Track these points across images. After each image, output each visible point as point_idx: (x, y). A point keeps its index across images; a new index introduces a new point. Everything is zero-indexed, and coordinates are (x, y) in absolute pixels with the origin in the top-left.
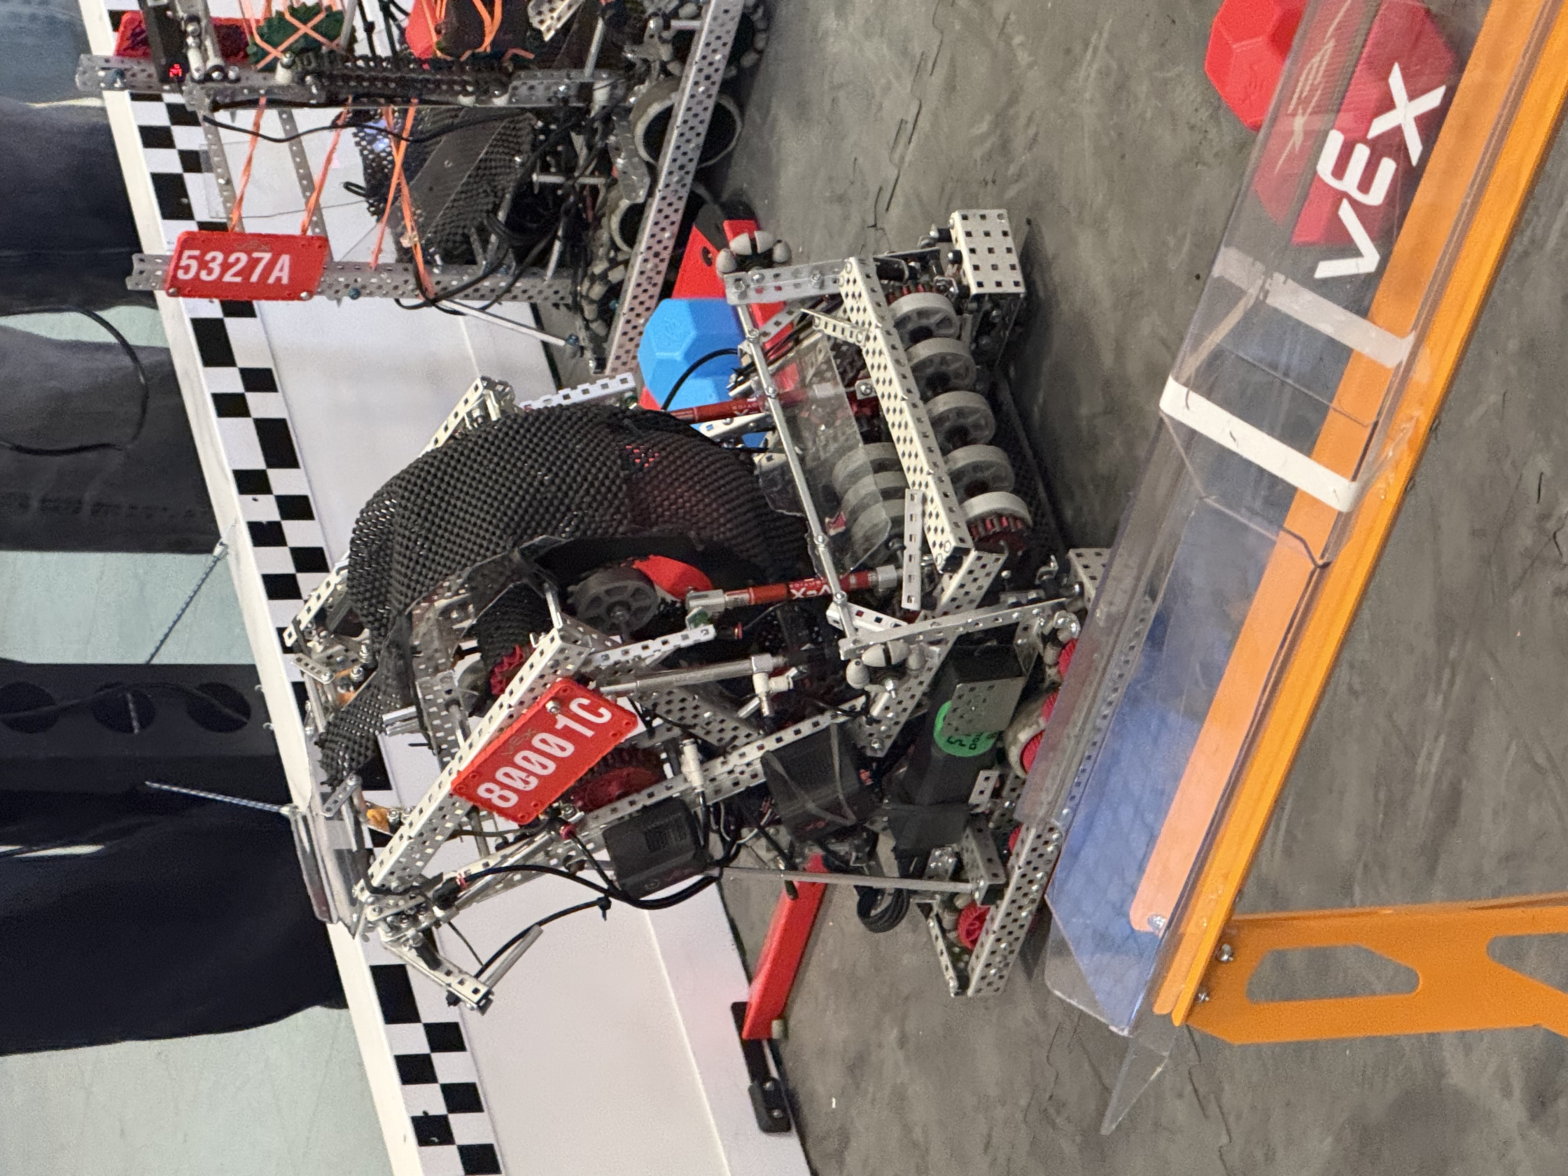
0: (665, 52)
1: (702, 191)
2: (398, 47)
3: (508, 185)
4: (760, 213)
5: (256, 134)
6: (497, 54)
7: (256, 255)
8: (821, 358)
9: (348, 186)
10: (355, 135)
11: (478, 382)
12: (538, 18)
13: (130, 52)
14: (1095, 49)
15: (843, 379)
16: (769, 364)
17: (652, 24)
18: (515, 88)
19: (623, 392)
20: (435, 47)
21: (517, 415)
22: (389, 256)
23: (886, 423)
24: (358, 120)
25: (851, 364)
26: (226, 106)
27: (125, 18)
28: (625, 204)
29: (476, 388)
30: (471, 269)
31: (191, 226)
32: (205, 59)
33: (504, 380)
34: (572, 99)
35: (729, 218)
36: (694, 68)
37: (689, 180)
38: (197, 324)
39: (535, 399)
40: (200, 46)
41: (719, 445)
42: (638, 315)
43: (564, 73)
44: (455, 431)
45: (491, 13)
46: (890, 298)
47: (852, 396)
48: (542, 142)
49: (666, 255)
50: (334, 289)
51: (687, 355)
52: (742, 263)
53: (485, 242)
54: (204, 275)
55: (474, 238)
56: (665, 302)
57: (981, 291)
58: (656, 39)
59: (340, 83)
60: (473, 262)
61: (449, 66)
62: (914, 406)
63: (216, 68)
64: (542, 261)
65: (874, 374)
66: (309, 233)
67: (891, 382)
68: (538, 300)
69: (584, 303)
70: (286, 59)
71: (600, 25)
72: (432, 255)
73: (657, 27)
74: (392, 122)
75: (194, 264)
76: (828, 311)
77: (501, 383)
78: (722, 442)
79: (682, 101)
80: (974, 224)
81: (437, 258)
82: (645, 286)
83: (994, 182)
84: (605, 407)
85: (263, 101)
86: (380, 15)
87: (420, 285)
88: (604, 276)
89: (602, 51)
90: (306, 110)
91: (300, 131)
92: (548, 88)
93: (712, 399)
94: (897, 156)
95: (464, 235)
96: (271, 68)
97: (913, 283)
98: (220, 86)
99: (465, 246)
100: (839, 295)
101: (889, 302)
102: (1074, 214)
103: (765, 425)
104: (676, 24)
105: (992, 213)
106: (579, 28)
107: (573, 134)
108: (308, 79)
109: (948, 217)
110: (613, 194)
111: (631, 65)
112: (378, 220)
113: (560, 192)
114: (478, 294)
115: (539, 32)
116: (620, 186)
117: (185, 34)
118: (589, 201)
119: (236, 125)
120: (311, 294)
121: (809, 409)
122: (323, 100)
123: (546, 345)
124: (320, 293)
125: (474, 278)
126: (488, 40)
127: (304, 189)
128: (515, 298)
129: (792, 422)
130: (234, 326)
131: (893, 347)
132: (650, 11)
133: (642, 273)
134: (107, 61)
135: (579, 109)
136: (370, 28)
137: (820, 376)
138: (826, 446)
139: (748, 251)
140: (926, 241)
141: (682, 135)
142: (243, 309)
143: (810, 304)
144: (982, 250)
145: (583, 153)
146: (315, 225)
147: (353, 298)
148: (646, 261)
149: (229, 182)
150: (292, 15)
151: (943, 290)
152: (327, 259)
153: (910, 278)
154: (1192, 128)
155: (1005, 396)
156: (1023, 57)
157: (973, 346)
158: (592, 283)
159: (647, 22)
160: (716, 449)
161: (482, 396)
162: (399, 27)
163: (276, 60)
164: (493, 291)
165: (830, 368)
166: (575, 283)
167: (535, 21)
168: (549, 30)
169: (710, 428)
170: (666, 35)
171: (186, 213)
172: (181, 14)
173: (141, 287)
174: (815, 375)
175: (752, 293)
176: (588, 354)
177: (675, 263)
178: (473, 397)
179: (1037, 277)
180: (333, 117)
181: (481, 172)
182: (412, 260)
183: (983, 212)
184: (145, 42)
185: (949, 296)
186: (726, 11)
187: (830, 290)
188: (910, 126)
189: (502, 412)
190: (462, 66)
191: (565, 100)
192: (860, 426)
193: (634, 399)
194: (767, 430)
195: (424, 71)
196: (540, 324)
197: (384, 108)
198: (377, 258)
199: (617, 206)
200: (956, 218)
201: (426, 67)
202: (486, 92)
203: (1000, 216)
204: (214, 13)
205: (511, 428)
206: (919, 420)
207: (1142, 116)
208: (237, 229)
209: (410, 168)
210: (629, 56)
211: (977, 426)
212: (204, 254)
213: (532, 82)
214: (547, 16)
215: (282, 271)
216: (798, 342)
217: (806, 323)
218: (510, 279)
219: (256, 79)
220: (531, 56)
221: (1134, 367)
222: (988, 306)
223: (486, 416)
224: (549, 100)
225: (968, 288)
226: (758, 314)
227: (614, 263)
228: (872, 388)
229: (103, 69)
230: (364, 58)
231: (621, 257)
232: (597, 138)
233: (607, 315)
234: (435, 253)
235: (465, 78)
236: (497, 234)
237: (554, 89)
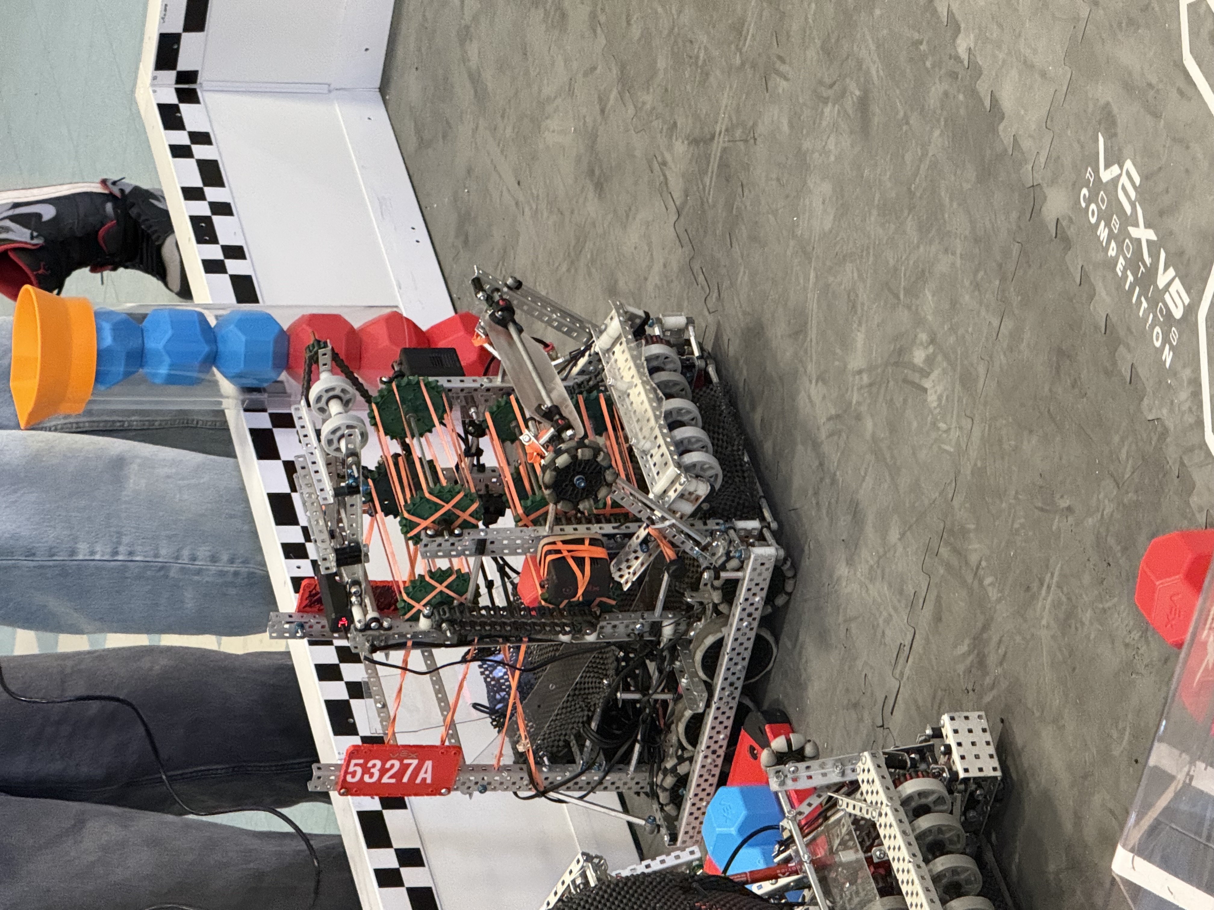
0: (716, 597)
1: (748, 702)
2: (512, 599)
3: (598, 701)
4: (793, 718)
5: (405, 669)
6: (587, 602)
7: (406, 761)
8: (844, 830)
9: (475, 706)
10: (480, 667)
11: (579, 856)
12: (619, 573)
13: (308, 609)
14: (1049, 587)
15: (862, 847)
16: (804, 837)
17: (706, 575)
18: (602, 628)
19: (692, 862)
20: (540, 598)
21: (610, 881)
22: (508, 759)
23: (897, 881)
24: (482, 656)
25: (868, 834)
26: (381, 649)
27: (304, 583)
28: (688, 713)
29: (578, 861)
30: (571, 767)
31: (356, 740)
32: (365, 613)
33: (599, 854)
34: (645, 635)
35: (769, 723)
36: (739, 609)
37: (737, 694)
38: (362, 815)
39: (624, 868)
40: (361, 604)
41: (767, 900)
42: (701, 800)
43: (639, 614)
44: (563, 895)
45: (583, 572)
46: (897, 783)
47: (869, 860)
48: (624, 667)
49: (721, 752)
50: (467, 785)
51: (740, 830)
52: (781, 758)
53: (582, 746)
54: (367, 779)
55: (573, 743)
56: (721, 789)
57: (967, 775)
58: (709, 586)
59: (468, 628)
60: (573, 761)
61: (551, 612)
62: (919, 867)
63: (374, 619)
64: (626, 759)
65: (886, 843)
66: (447, 743)
67: (899, 848)
68: (624, 790)
69: (659, 791)
70: (426, 611)
71: (666, 577)
72: (541, 758)
73: (710, 577)
74: (508, 655)
75: (359, 770)
76: (849, 794)
77: (597, 857)
78: (769, 898)
79: (730, 634)
80: (960, 724)
81: (545, 759)
82: (706, 776)
83: (974, 690)
84: (678, 874)
85: (410, 643)
86: (498, 574)
87: (532, 781)
88: (674, 769)
89: (667, 596)
90: (443, 649)
91: (439, 665)
92: (627, 626)
93: (761, 865)
94: (897, 672)
95: (565, 741)
96: (415, 618)
97: (915, 772)
98: (376, 633)
99: (566, 750)
100: (857, 781)
101: (896, 787)
102: (1037, 714)
103: (803, 885)
104: (724, 575)
105: (973, 715)
106: (649, 581)
107: (648, 662)
108: (444, 625)
109: (939, 720)
110: (680, 706)
111: (690, 607)
112: (499, 732)
113: (638, 705)
114: (577, 787)
115: (619, 584)
116: (684, 700)
117: (350, 595)
118: (661, 712)
119: (389, 662)
120: (449, 791)
121: (837, 871)
122: (455, 641)
123: (630, 824)
124: (457, 789)
125: (573, 774)
126: (580, 592)
127: (442, 709)
128: (605, 789)
129: (823, 881)
130: (391, 817)
131: (901, 821)
132: (703, 566)
133: (703, 766)
134: (290, 616)
135: (651, 641)
136: (490, 585)
137: (844, 844)
138: (850, 900)
139: (785, 749)
140: (923, 738)
141: (731, 659)
142: (398, 803)
143: (835, 788)
144: (966, 744)
145: (655, 676)
146: (452, 736)
147: (481, 792)
148: (706, 757)
149: (384, 706)
150: (431, 577)
151: (937, 776)
152: (461, 763)
153: (911, 767)
154: (1127, 645)
155: (989, 857)
156: (993, 594)
157: (963, 818)
158: (665, 776)
159: (702, 574)
160: (767, 904)
161: (583, 867)
162: (512, 583)
163: (419, 611)
164: (588, 783)
165: (852, 838)
166: (652, 775)
167: (616, 576)
168: (627, 583)
169: (760, 887)
170: (717, 583)
171: (352, 730)
172: (346, 579)
173: (319, 789)
174: (840, 844)
175: (789, 782)
176: (663, 831)
177: (729, 758)
178: (576, 868)
179: (1010, 762)
180: (463, 654)
181: (577, 692)
182: (526, 761)
183: (966, 714)
184: (319, 601)
185: (942, 780)
186: (762, 564)
187: (849, 777)
188: (907, 649)
189: (599, 879)
190: (561, 612)
191: (641, 635)
192: (877, 882)
193: (700, 866)
194: (803, 888)
195: (532, 617)
196: (626, 810)
197: (502, 646)
198: (499, 760)
199: (683, 716)
200: (945, 719)
201: (533, 613)
202: (580, 631)
203: (980, 717)
204: (371, 578)
205: (606, 892)
206: (923, 878)
207: (1088, 637)
208: (391, 742)
209: (524, 689)
210: (689, 600)
211: (968, 882)
212: (366, 762)
213: (614, 623)
214: (625, 572)
215: (427, 773)
216: (827, 818)
217: (832, 804)
218: (601, 774)
219: (404, 627)
220: (613, 603)
221: (1090, 833)
222: (973, 787)
223: (586, 883)
224: (629, 635)
225: (957, 773)
226: (794, 796)
227: (681, 760)
228: (885, 854)
229: (288, 623)
230: (486, 608)
231: (686, 755)
232: (666, 663)
233: (677, 800)
234: (544, 755)
235: (564, 621)
236: (591, 740)
237: (631, 627)
